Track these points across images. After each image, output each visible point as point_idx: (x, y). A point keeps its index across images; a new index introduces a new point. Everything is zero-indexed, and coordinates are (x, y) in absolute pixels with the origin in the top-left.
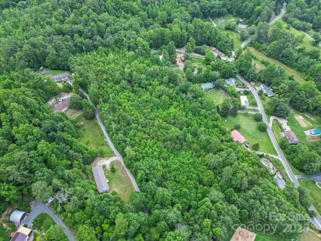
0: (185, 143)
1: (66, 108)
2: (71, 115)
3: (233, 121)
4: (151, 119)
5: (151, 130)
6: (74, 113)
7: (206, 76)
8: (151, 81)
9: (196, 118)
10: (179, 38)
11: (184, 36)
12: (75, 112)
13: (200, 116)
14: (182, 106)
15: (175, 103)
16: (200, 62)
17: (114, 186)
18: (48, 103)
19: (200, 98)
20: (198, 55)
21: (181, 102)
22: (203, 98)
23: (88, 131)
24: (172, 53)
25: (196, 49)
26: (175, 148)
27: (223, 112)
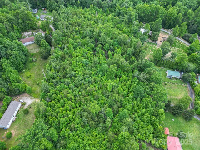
0: (102, 124)
1: (32, 42)
2: (33, 49)
3: (182, 125)
4: (88, 82)
5: (80, 93)
6: (35, 49)
7: (177, 63)
8: (116, 48)
9: (135, 102)
10: (172, 20)
11: (178, 20)
12: (37, 48)
13: (141, 103)
14: (129, 83)
15: (124, 77)
16: (183, 48)
17: (15, 127)
18: (25, 33)
19: (153, 84)
20: (185, 42)
21: (131, 78)
22: (156, 85)
23: (36, 67)
24: (155, 30)
25: (185, 36)
26: (89, 124)
27: (174, 110)
